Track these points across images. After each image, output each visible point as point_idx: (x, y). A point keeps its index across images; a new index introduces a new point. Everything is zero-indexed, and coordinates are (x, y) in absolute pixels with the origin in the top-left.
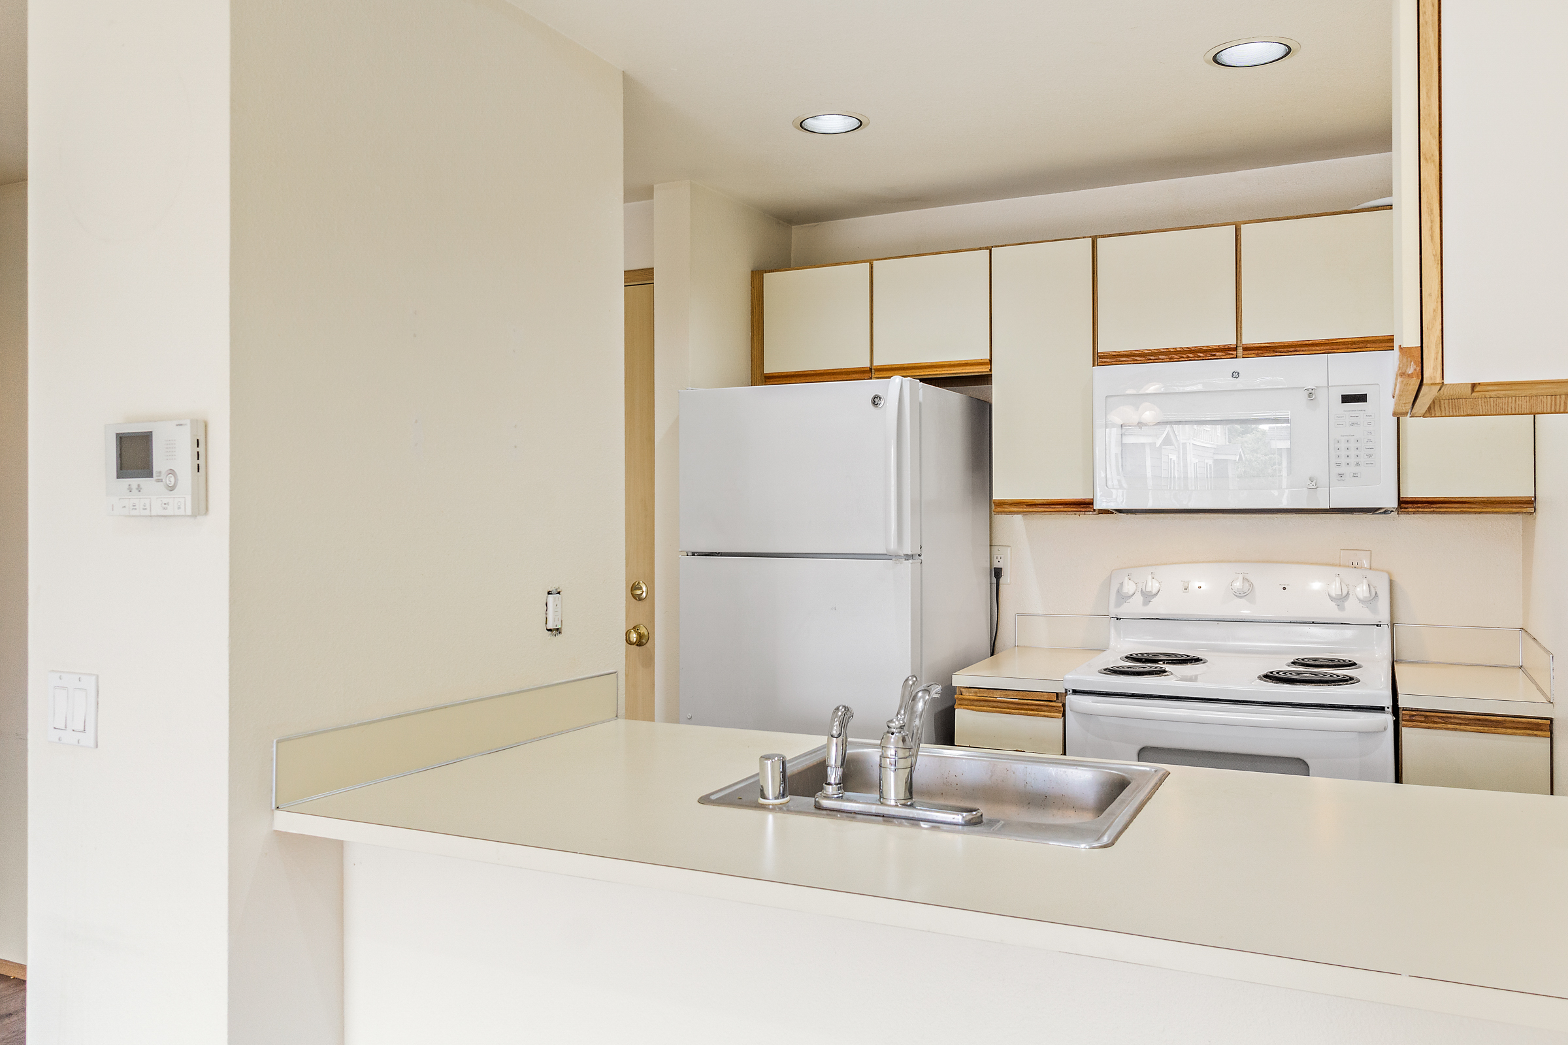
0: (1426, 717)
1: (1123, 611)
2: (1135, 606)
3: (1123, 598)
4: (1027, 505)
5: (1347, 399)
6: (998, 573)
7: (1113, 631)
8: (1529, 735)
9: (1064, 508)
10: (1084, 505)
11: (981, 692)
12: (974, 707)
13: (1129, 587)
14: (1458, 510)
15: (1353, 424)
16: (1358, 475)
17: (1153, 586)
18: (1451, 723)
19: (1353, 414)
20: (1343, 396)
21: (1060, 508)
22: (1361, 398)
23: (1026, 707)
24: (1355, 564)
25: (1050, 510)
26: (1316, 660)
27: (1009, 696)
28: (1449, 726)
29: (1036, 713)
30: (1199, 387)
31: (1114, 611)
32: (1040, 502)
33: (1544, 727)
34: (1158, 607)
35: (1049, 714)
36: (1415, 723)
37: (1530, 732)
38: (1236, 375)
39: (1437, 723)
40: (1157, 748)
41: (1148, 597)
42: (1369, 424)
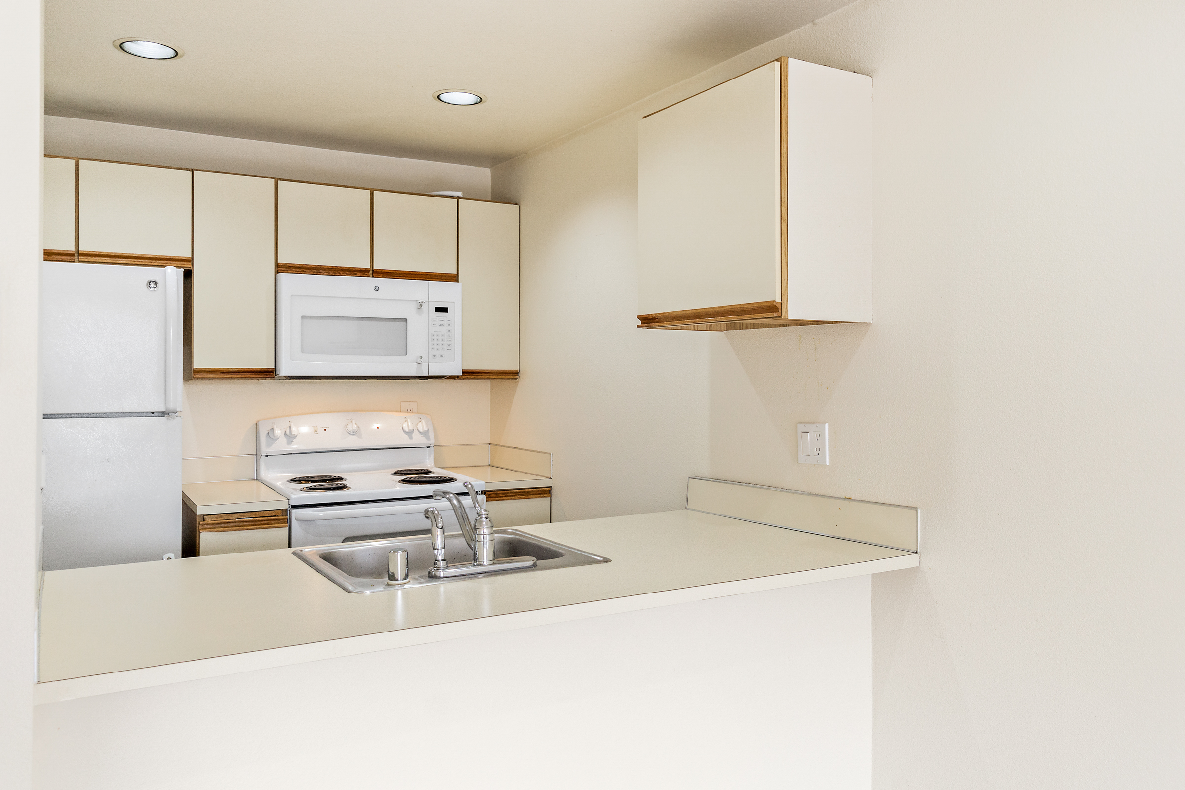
0: (496, 494)
1: (273, 449)
3: (272, 440)
4: (221, 373)
5: (438, 310)
8: (542, 497)
9: (250, 375)
10: (273, 373)
11: (222, 517)
12: (217, 529)
13: (278, 433)
14: (486, 377)
15: (441, 325)
16: (443, 356)
18: (508, 496)
19: (442, 319)
20: (436, 308)
21: (248, 375)
22: (445, 310)
23: (259, 523)
24: (409, 410)
25: (240, 376)
26: (407, 470)
27: (244, 516)
28: (508, 498)
29: (268, 526)
31: (265, 451)
32: (233, 371)
33: (545, 492)
35: (278, 525)
36: (492, 499)
37: (542, 495)
38: (377, 289)
39: (502, 497)
40: (354, 537)
41: (291, 438)
42: (449, 325)
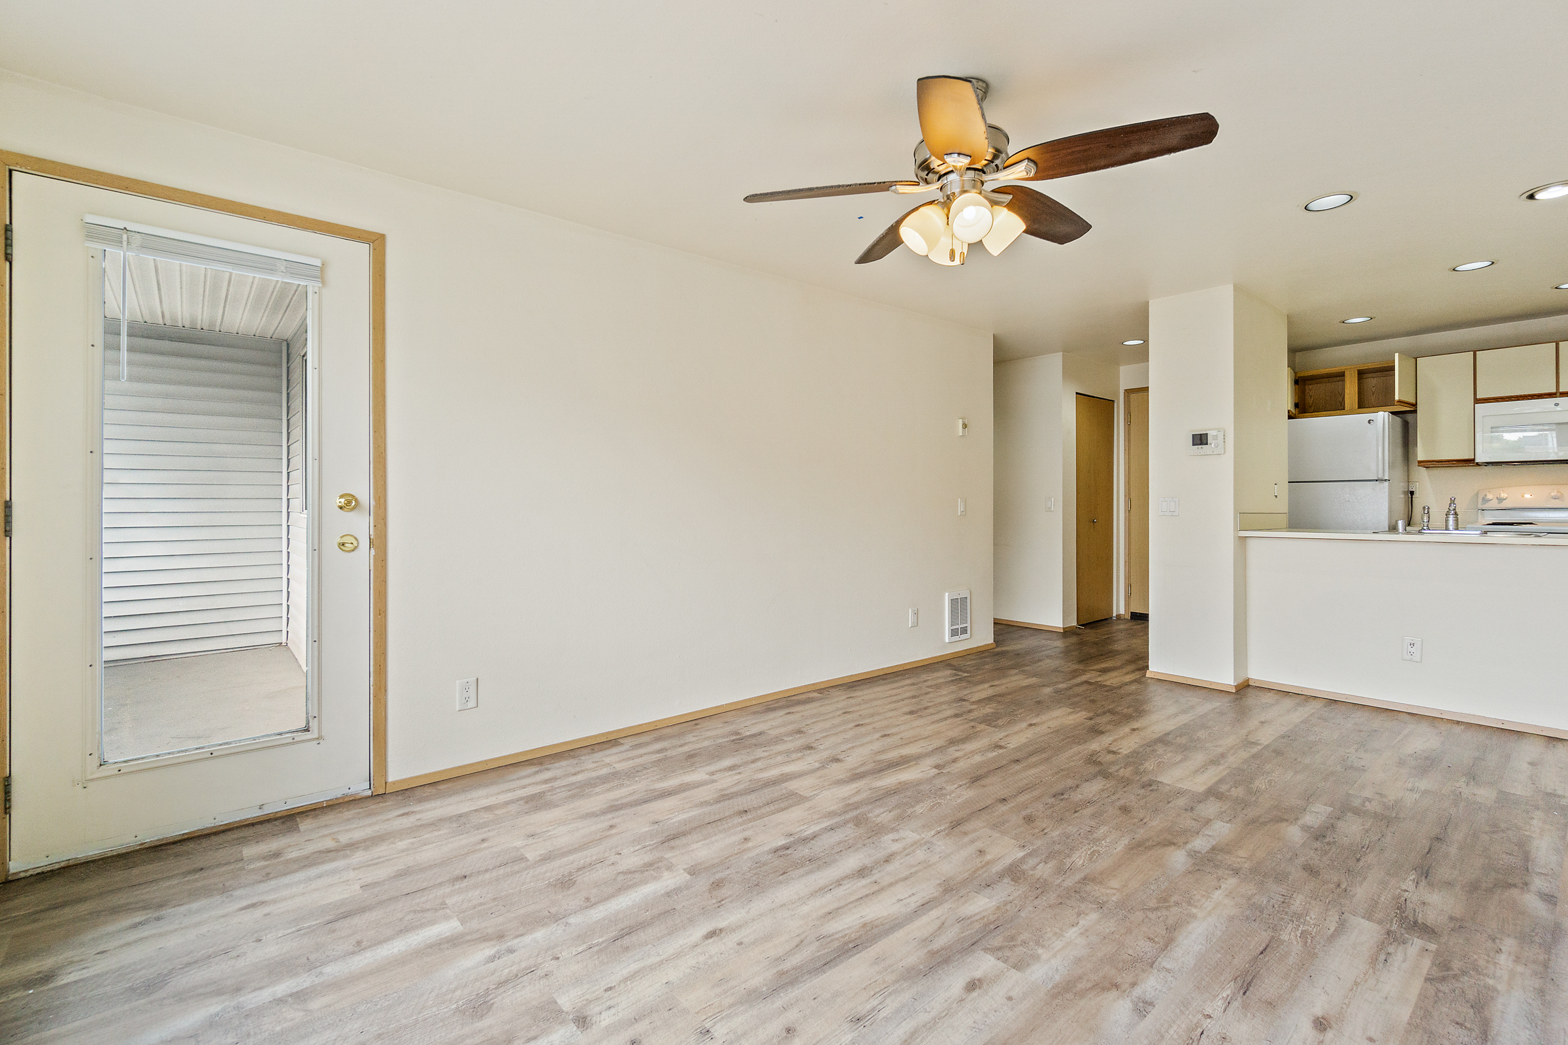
1: (1485, 507)
2: (1494, 504)
3: (1485, 500)
4: (1437, 462)
6: (1412, 493)
7: (1479, 514)
9: (1457, 463)
10: (1470, 462)
13: (1490, 496)
17: (1503, 495)
30: (1539, 410)
31: (1480, 506)
32: (1444, 460)
34: (1504, 505)
38: (1557, 405)
41: (1500, 500)
